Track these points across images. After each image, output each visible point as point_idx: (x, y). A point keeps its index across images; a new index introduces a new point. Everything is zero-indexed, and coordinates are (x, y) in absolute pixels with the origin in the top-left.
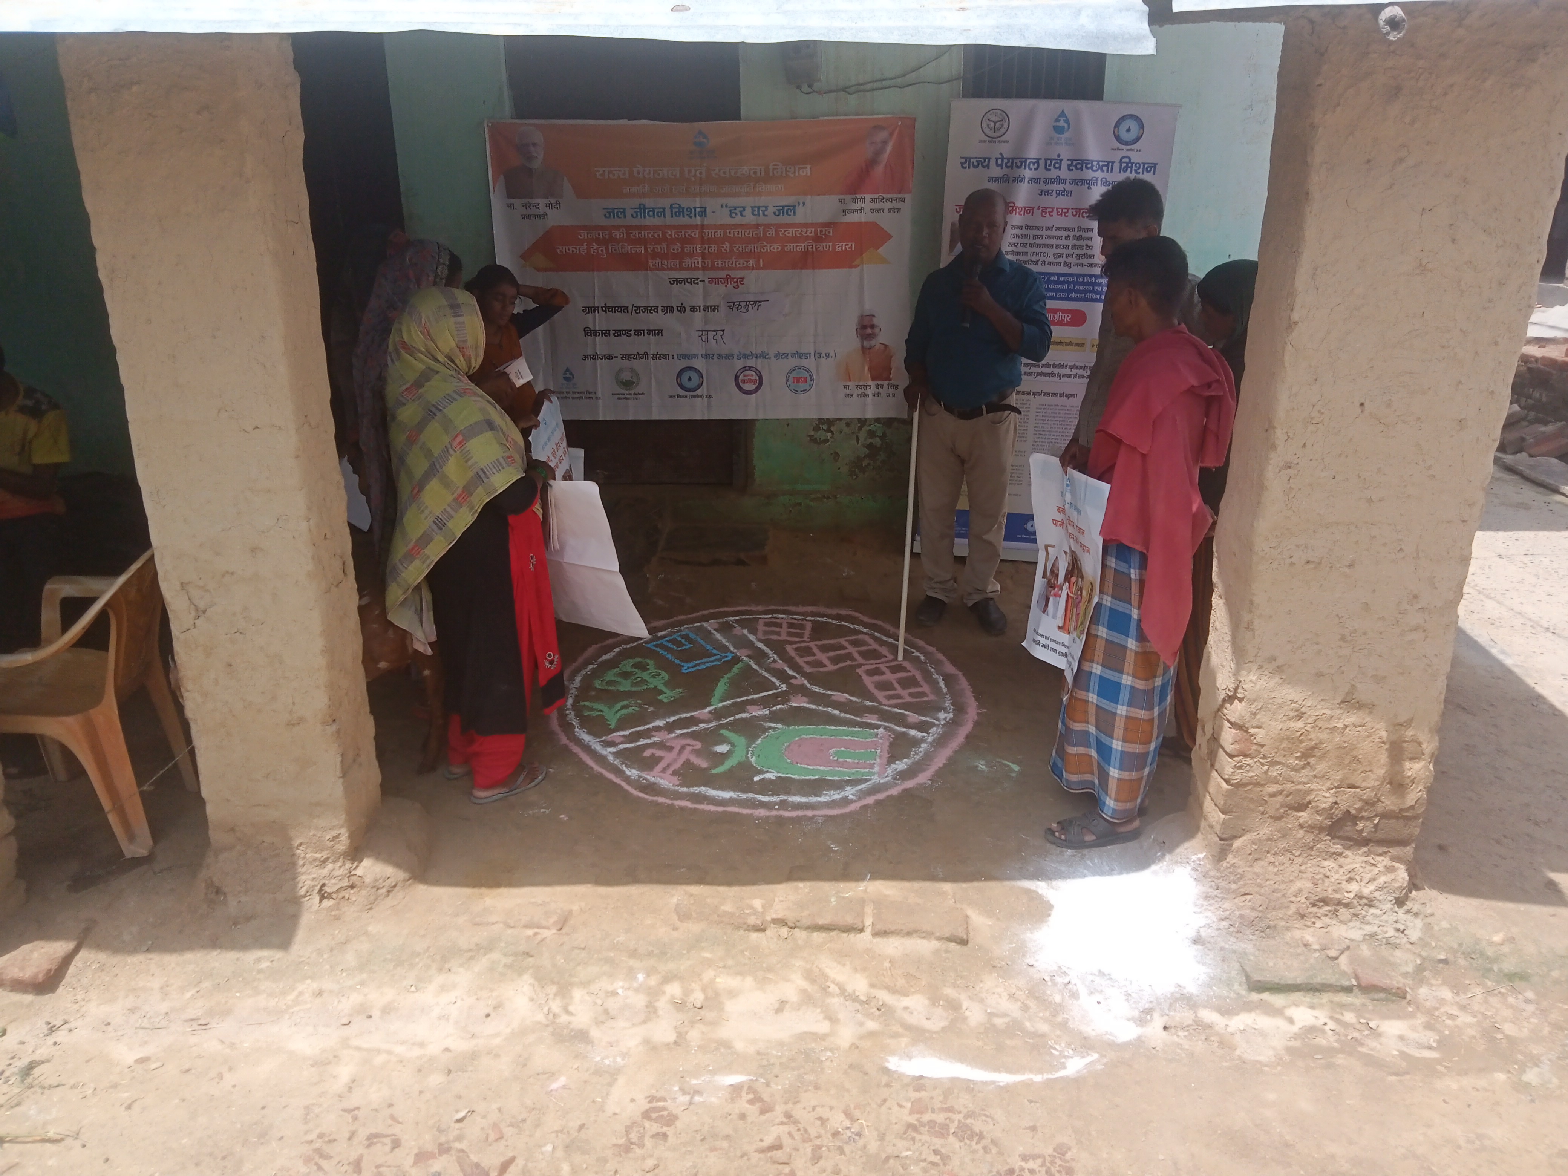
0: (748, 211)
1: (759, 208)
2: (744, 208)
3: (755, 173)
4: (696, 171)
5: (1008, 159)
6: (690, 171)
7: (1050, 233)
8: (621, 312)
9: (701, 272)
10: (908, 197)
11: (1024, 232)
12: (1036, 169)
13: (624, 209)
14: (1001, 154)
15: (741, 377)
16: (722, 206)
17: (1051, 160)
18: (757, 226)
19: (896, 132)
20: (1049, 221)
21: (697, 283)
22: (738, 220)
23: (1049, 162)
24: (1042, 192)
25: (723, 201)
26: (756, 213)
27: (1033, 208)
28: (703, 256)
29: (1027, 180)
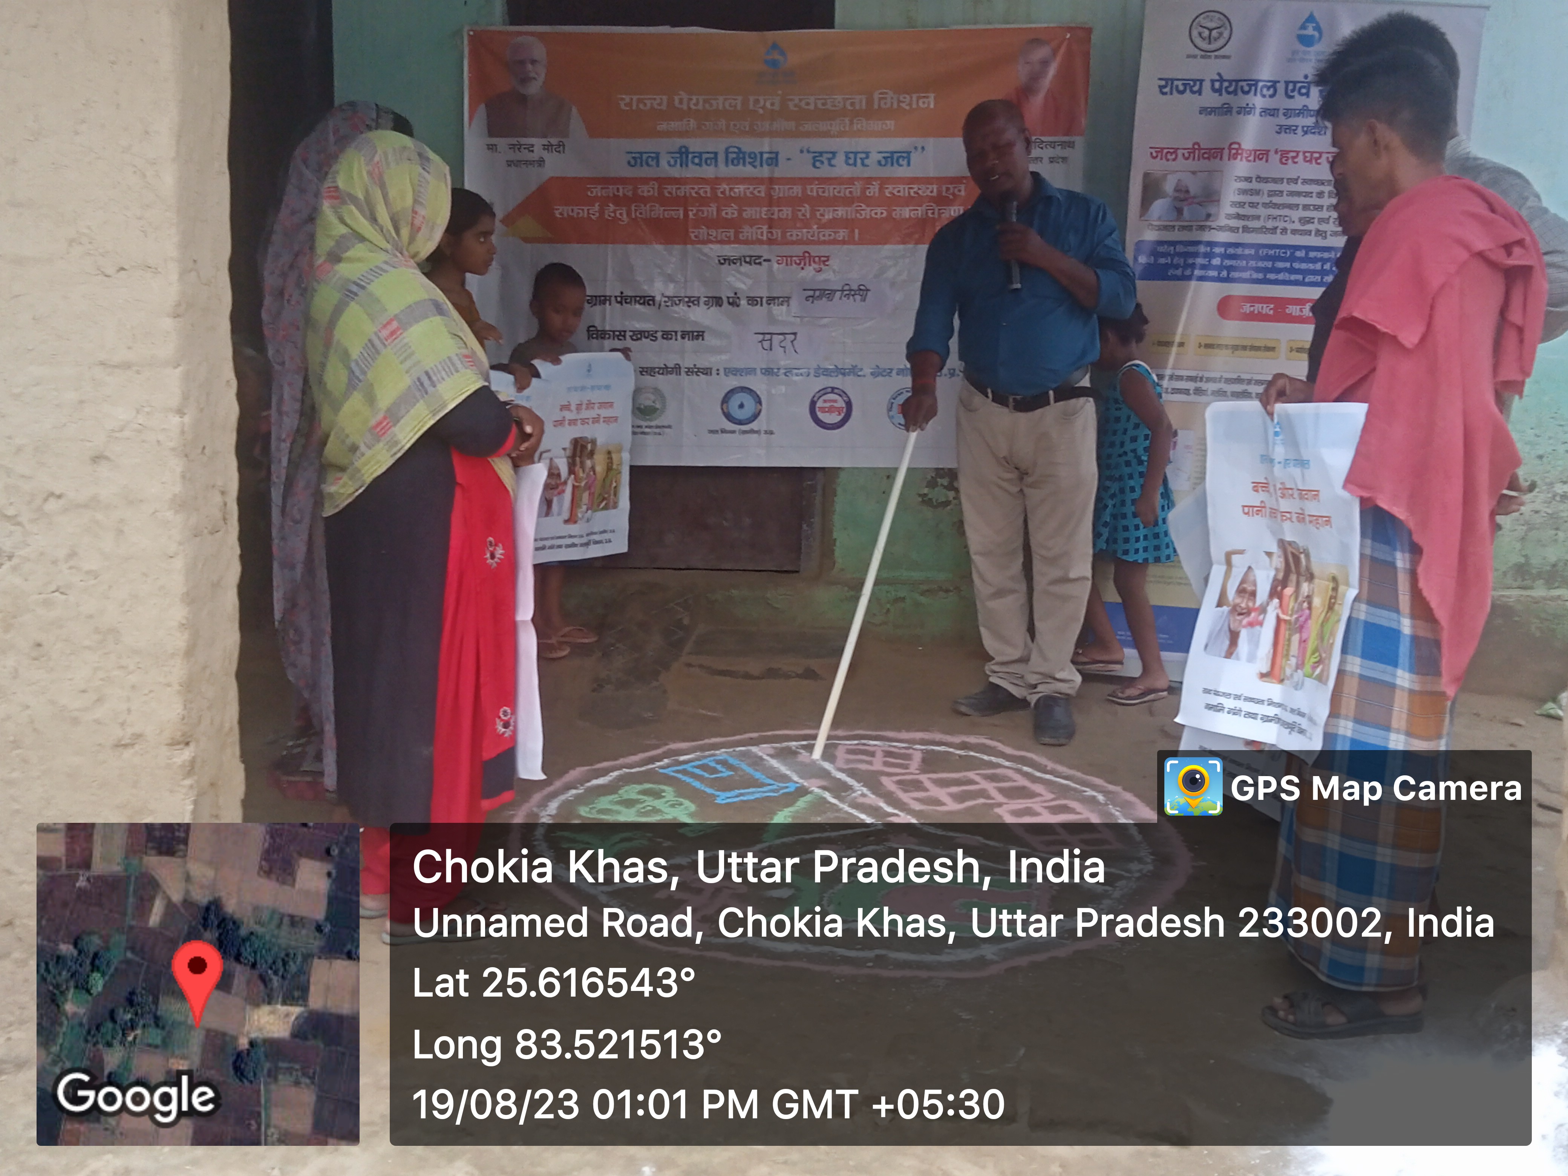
0: (840, 159)
1: (856, 153)
2: (834, 154)
3: (852, 104)
4: (765, 101)
5: (1230, 82)
6: (757, 101)
7: (1293, 187)
8: (644, 304)
9: (765, 247)
10: (1079, 141)
11: (1255, 185)
12: (1271, 96)
13: (658, 154)
14: (1219, 74)
15: (819, 404)
16: (802, 151)
17: (1295, 83)
18: (851, 181)
19: (1062, 50)
20: (1291, 170)
21: (760, 263)
22: (825, 171)
23: (1291, 87)
24: (1283, 129)
25: (805, 143)
26: (851, 161)
27: (1269, 151)
28: (771, 223)
29: (1258, 111)
